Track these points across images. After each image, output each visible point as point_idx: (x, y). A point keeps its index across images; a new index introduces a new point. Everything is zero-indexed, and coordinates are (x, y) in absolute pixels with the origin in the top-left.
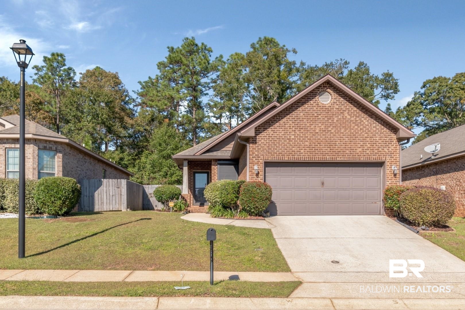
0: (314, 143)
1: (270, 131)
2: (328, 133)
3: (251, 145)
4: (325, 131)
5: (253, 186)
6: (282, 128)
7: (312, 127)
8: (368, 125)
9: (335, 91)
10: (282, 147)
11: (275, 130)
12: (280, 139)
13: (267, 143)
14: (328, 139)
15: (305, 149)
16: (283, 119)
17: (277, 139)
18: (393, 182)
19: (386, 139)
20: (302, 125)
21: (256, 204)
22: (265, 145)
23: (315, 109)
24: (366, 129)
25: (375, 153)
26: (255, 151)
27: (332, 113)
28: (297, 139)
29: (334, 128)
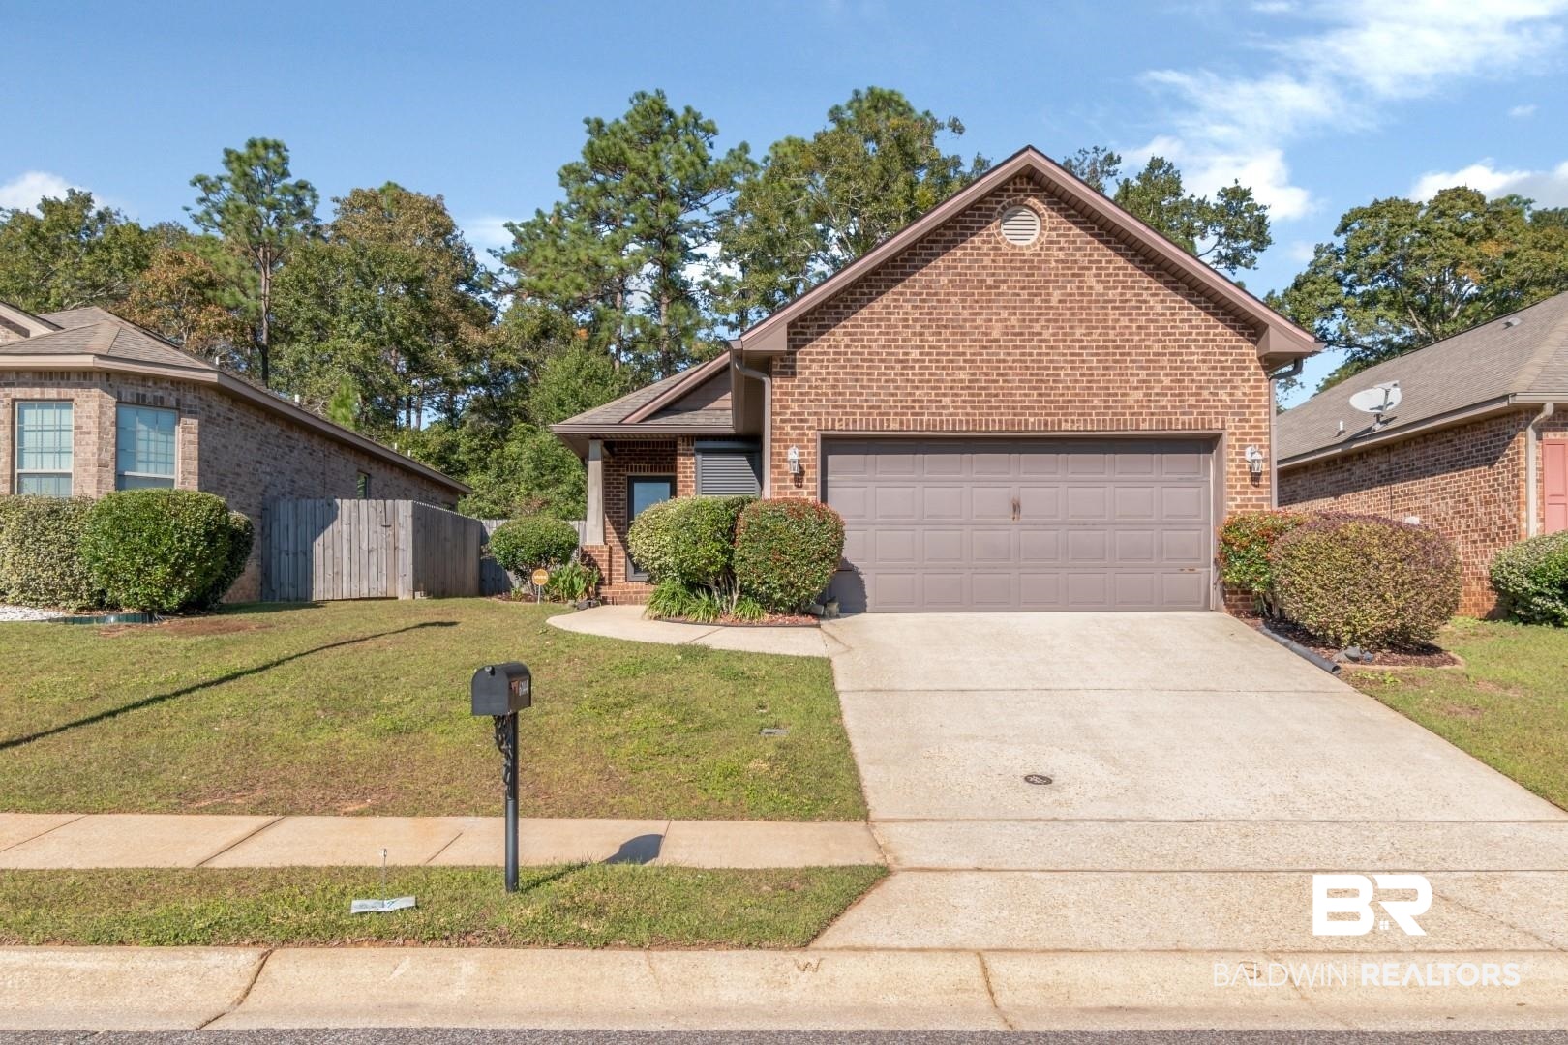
0: (987, 375)
1: (839, 335)
2: (1030, 340)
3: (777, 382)
4: (1022, 334)
5: (777, 514)
6: (878, 326)
7: (979, 321)
8: (1164, 315)
9: (1055, 203)
10: (878, 388)
11: (855, 333)
12: (872, 361)
13: (828, 374)
14: (1032, 361)
15: (956, 395)
16: (884, 297)
17: (863, 360)
18: (1250, 500)
19: (1223, 358)
20: (946, 314)
21: (787, 575)
22: (823, 380)
23: (987, 261)
24: (1157, 328)
25: (1190, 406)
26: (792, 400)
27: (1044, 275)
28: (930, 361)
29: (1052, 325)
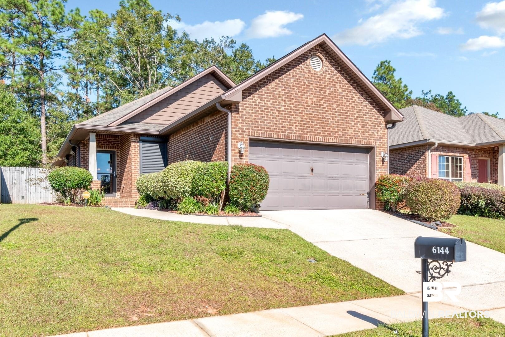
0: (306, 119)
2: (320, 107)
3: (234, 114)
4: (317, 105)
6: (270, 96)
7: (304, 98)
8: (359, 103)
9: (327, 57)
10: (270, 120)
11: (262, 98)
13: (253, 113)
14: (321, 115)
15: (296, 126)
17: (265, 109)
18: (382, 170)
19: (375, 120)
20: (293, 94)
22: (251, 115)
23: (306, 75)
24: (357, 107)
25: (366, 136)
26: (239, 123)
27: (324, 83)
28: (288, 112)
29: (326, 102)
